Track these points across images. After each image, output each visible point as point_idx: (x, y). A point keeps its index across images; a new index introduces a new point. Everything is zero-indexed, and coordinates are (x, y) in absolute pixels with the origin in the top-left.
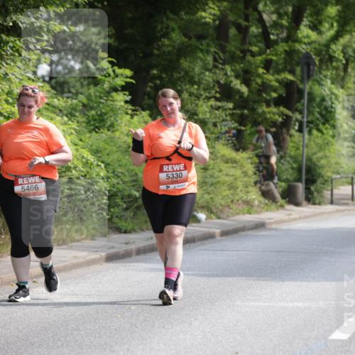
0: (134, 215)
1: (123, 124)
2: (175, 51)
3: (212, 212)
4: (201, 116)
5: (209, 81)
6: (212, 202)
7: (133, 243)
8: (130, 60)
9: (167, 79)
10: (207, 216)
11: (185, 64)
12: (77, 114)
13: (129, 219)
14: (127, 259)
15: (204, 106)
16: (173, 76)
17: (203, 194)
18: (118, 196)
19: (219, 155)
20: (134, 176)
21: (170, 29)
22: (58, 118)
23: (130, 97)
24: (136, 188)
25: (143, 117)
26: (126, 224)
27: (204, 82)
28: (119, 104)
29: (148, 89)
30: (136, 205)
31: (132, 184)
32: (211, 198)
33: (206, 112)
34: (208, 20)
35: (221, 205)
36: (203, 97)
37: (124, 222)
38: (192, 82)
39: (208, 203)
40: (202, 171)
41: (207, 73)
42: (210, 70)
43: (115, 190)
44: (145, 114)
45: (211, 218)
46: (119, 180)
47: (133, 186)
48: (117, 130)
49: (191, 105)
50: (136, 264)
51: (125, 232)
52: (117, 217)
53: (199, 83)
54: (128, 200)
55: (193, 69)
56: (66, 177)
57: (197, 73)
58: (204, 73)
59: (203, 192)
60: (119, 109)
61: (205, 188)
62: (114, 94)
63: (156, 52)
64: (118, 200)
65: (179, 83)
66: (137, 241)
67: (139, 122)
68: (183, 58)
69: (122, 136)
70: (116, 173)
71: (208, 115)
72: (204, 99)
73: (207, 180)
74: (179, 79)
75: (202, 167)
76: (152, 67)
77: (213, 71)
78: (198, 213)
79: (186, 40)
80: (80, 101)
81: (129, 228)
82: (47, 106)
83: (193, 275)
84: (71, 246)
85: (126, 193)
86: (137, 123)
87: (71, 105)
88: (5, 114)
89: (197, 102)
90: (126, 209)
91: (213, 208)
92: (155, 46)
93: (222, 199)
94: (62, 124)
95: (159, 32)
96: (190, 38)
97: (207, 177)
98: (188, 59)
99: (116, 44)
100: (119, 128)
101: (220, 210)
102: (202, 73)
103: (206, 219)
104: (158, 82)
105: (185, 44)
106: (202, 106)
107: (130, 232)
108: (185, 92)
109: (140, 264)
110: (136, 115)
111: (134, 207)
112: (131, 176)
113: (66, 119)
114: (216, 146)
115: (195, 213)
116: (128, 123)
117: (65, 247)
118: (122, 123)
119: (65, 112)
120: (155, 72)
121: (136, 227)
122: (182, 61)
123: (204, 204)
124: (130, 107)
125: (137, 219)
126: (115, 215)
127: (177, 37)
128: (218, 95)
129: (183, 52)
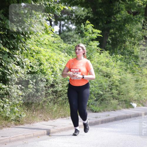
0: (100, 103)
1: (96, 57)
2: (123, 20)
3: (140, 103)
4: (135, 54)
5: (140, 36)
6: (140, 98)
7: (100, 117)
8: (100, 24)
9: (119, 35)
10: (137, 105)
11: (128, 27)
12: (73, 52)
13: (98, 105)
14: (96, 126)
15: (137, 49)
16: (121, 33)
17: (135, 94)
18: (92, 94)
19: (144, 74)
20: (100, 84)
21: (120, 9)
22: (63, 54)
23: (99, 43)
24: (101, 90)
25: (106, 54)
26: (96, 108)
27: (137, 36)
28: (94, 47)
29: (109, 40)
30: (101, 98)
31: (99, 88)
32: (140, 96)
33: (138, 52)
34: (140, 4)
35: (145, 99)
36: (137, 44)
37: (95, 107)
38: (131, 36)
39: (138, 98)
40: (135, 82)
41: (139, 32)
42: (140, 30)
43: (90, 90)
44: (107, 53)
45: (139, 106)
46: (93, 85)
47: (100, 89)
48: (93, 60)
49: (131, 48)
50: (100, 128)
51: (96, 112)
52: (91, 104)
53: (134, 37)
54: (97, 96)
55: (132, 29)
56: (66, 84)
57: (134, 32)
58: (138, 32)
59: (136, 93)
60: (94, 49)
61: (136, 90)
62: (91, 42)
63: (113, 20)
64: (92, 96)
65: (124, 36)
66: (102, 117)
67: (104, 57)
68: (127, 24)
69: (95, 63)
70: (91, 82)
71: (139, 53)
72: (137, 45)
73: (138, 87)
74: (124, 35)
75: (136, 80)
76: (110, 28)
77: (142, 31)
78: (133, 103)
79: (129, 14)
80: (74, 45)
81: (98, 110)
82: (57, 48)
83: (130, 134)
84: (68, 118)
85: (96, 92)
86: (102, 57)
87: (69, 47)
88: (36, 51)
89: (133, 46)
90: (96, 100)
91: (140, 101)
92: (113, 17)
93: (145, 96)
94: (65, 57)
95: (115, 10)
96: (131, 14)
97: (137, 85)
98: (129, 25)
99: (93, 16)
100: (93, 59)
101: (144, 102)
102: (136, 32)
103: (137, 106)
104: (114, 36)
105: (128, 17)
106: (136, 49)
107: (98, 112)
108: (127, 42)
109: (103, 128)
110: (103, 53)
111: (100, 99)
112: (98, 84)
113: (66, 54)
114: (143, 69)
115: (131, 103)
116: (98, 57)
117: (65, 119)
118: (94, 57)
119: (67, 51)
120: (112, 31)
121: (101, 110)
122: (126, 25)
123: (136, 99)
124: (99, 49)
125: (102, 106)
126: (90, 103)
127: (124, 13)
128: (144, 43)
129: (127, 21)
